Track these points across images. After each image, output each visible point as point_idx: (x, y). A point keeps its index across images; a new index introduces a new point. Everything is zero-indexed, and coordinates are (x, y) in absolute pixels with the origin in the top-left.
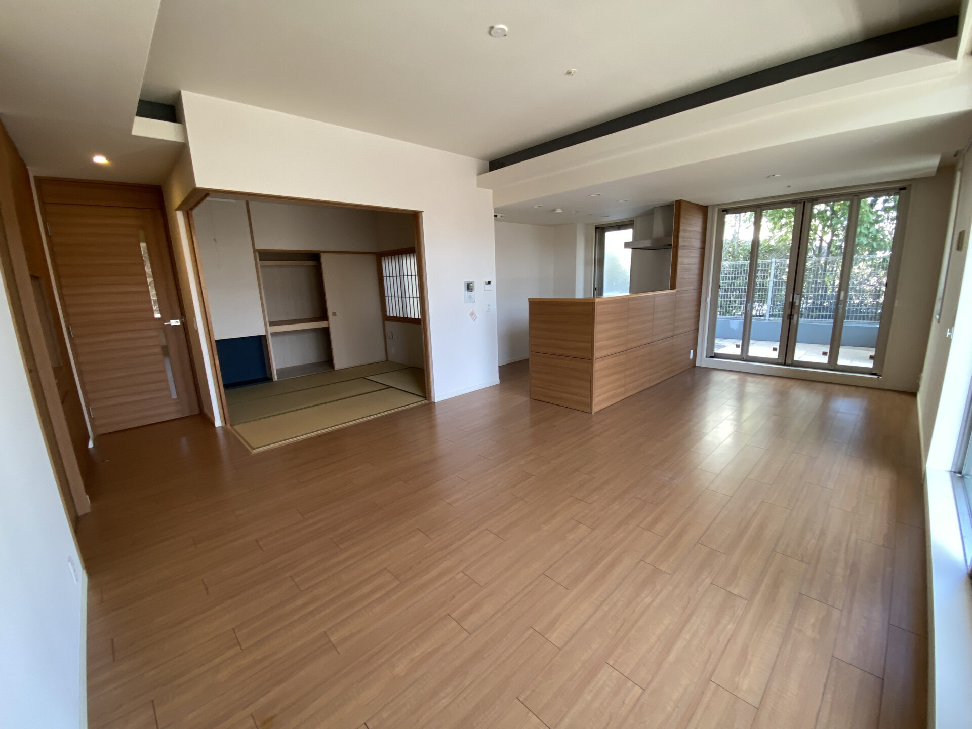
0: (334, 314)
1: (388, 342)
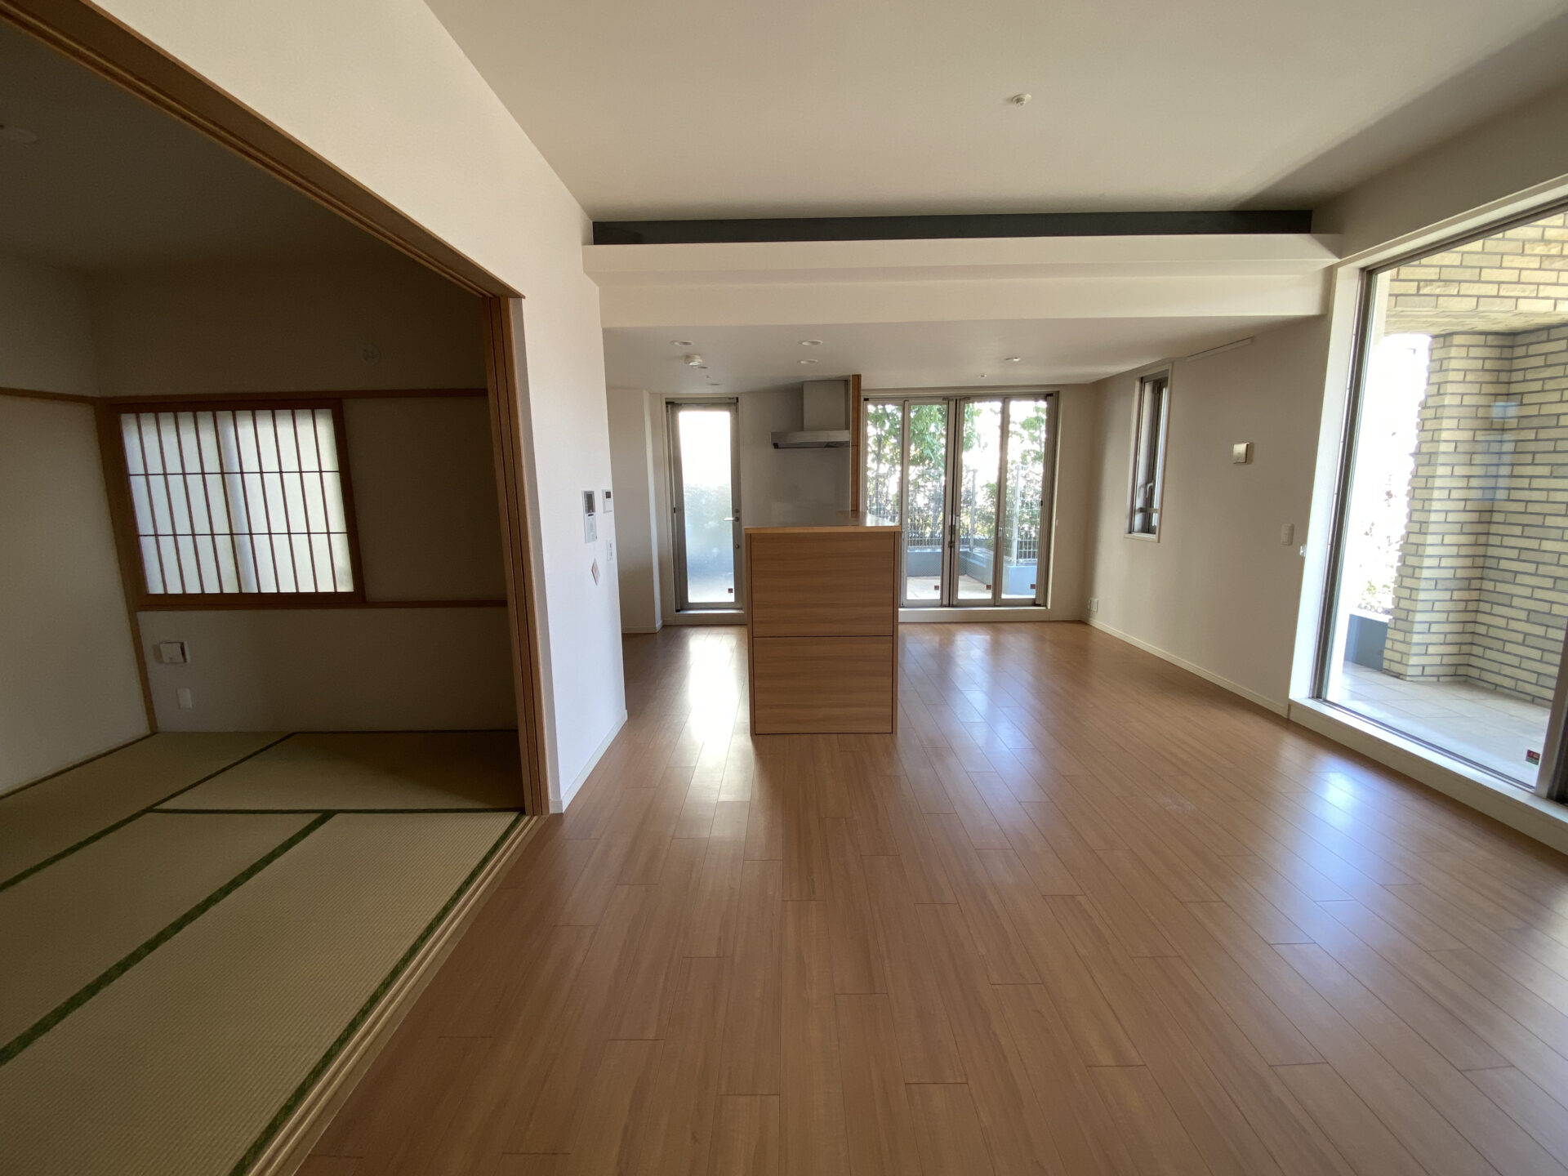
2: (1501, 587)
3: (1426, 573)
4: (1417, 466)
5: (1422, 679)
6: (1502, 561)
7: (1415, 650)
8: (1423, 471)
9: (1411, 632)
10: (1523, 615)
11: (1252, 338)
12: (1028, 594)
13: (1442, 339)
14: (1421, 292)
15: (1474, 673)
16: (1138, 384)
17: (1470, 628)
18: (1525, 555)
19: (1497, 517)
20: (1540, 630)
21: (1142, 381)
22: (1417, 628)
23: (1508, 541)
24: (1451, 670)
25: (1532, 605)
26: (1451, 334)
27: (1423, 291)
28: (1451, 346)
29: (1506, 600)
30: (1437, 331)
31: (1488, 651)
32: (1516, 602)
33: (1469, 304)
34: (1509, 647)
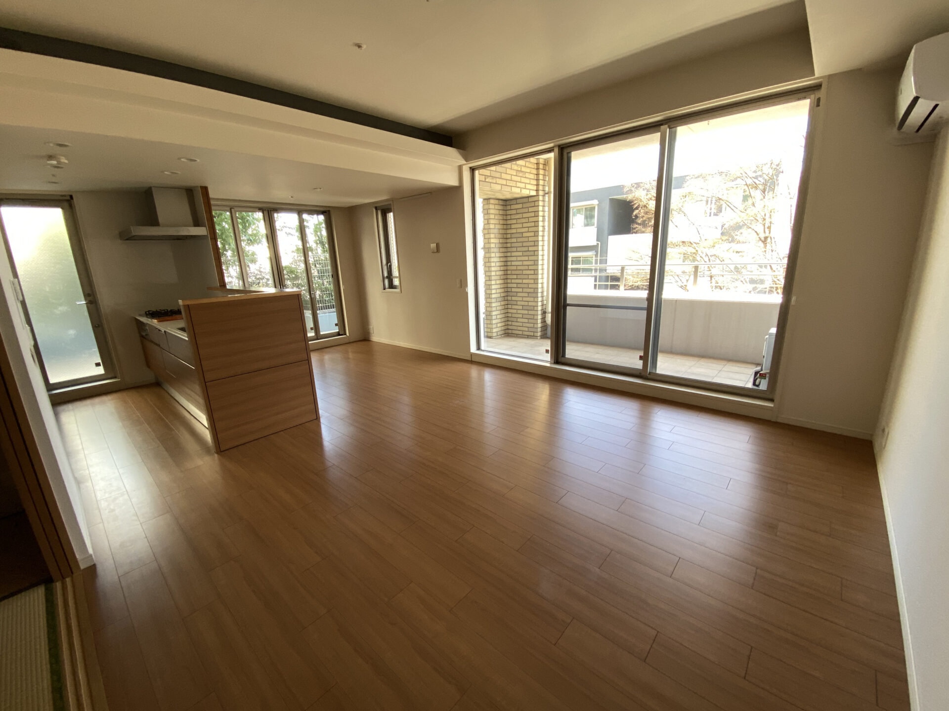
2: (514, 298)
3: (493, 296)
4: (485, 253)
5: (497, 337)
6: (512, 289)
7: (494, 326)
8: (487, 255)
9: (492, 320)
10: (521, 307)
11: (431, 193)
12: (334, 330)
13: (486, 201)
14: (486, 180)
15: (510, 331)
16: (374, 210)
17: (507, 315)
18: (519, 286)
19: (509, 272)
20: (526, 312)
21: (376, 208)
22: (494, 317)
23: (513, 281)
24: (503, 332)
25: (523, 303)
26: (489, 199)
27: (487, 180)
28: (490, 204)
29: (515, 303)
30: (485, 197)
31: (513, 323)
32: (519, 303)
33: (498, 187)
34: (519, 320)
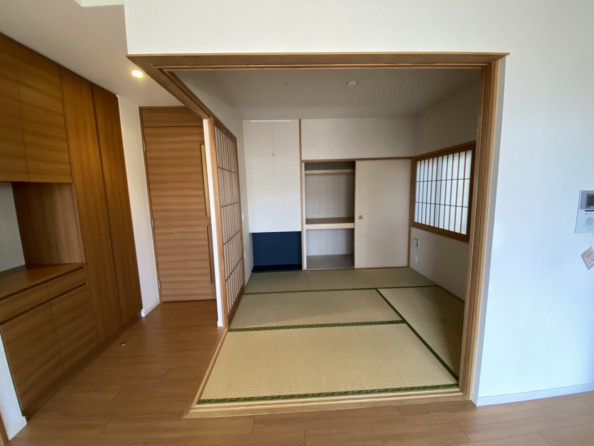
0: (361, 217)
1: (412, 248)
